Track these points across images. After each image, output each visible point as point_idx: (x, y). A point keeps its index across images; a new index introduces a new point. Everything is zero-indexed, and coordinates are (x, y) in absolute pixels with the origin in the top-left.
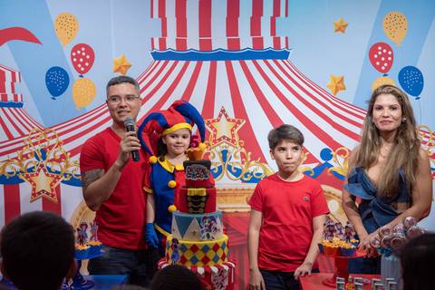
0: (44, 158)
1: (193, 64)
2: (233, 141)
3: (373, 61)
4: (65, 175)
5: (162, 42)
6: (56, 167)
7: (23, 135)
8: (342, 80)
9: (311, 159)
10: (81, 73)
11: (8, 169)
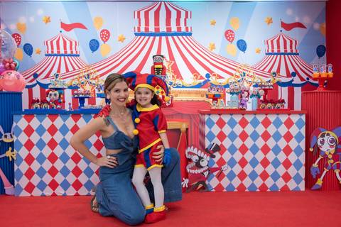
0: (88, 78)
1: (152, 38)
2: (169, 70)
3: (226, 37)
4: (97, 85)
5: (139, 29)
6: (93, 82)
7: (80, 68)
8: (214, 45)
9: (202, 78)
10: (104, 42)
11: (73, 83)
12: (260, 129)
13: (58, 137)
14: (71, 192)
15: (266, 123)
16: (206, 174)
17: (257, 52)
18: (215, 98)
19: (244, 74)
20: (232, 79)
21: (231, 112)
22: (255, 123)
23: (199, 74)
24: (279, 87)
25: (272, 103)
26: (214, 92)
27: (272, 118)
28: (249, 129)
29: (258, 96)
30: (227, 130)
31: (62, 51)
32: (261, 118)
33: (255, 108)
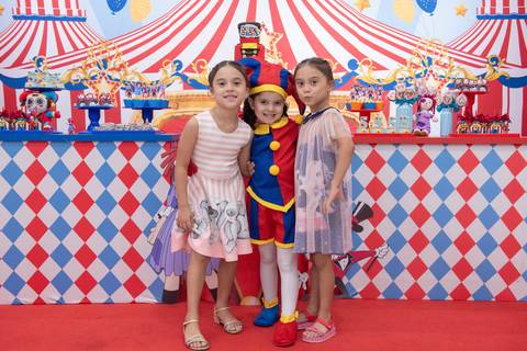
0: (106, 67)
2: (272, 53)
4: (124, 82)
6: (116, 75)
7: (86, 46)
9: (340, 69)
11: (74, 77)
12: (456, 175)
13: (48, 187)
14: (74, 296)
15: (468, 163)
16: (344, 263)
17: (459, 13)
18: (365, 111)
19: (430, 60)
20: (405, 72)
21: (395, 139)
22: (445, 163)
23: (335, 61)
24: (505, 88)
25: (481, 122)
26: (363, 99)
27: (480, 152)
28: (432, 175)
29: (453, 106)
30: (387, 175)
31: (49, 11)
32: (457, 152)
33: (447, 132)
